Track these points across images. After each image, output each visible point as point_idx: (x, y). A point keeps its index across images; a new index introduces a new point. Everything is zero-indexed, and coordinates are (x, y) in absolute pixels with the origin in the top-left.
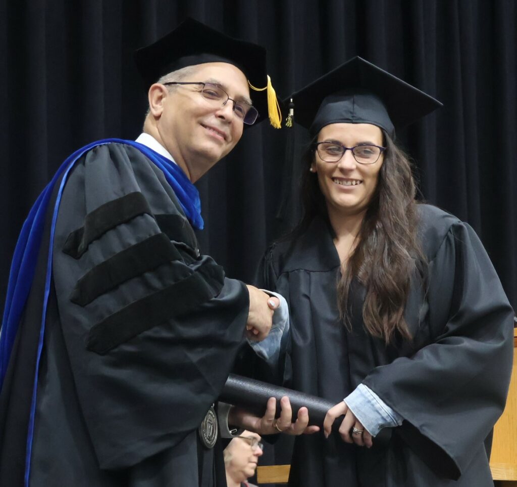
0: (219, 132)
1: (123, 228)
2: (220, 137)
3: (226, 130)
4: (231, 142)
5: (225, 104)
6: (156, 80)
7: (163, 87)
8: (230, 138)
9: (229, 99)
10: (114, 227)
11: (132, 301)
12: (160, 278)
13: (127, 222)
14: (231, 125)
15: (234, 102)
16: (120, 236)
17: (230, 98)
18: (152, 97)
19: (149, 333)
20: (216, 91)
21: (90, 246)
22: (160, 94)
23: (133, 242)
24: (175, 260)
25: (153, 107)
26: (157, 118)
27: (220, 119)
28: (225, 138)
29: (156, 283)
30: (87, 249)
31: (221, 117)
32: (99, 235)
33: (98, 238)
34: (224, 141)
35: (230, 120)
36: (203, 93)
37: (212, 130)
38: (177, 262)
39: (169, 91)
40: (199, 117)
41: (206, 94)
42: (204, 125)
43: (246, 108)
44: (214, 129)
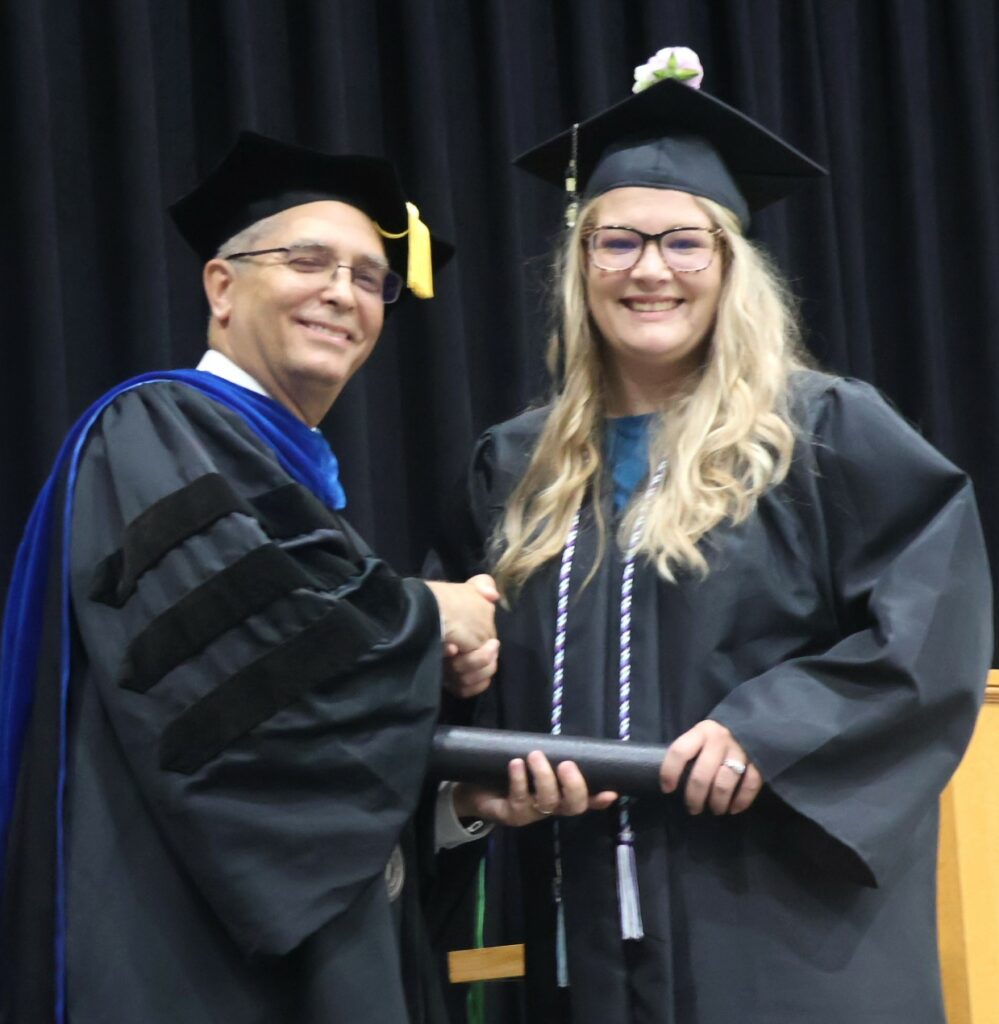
0: (334, 329)
1: (197, 543)
2: (338, 339)
3: (348, 322)
4: (362, 341)
5: (334, 277)
6: (213, 254)
7: (226, 264)
8: (359, 335)
9: (340, 266)
10: (179, 544)
11: (231, 671)
12: (276, 624)
13: (203, 531)
14: (354, 311)
15: (353, 270)
16: (192, 557)
17: (342, 263)
18: (212, 282)
19: (270, 725)
20: (318, 258)
21: (141, 582)
22: (223, 278)
23: (218, 566)
24: (298, 586)
25: (217, 304)
26: (225, 322)
27: (331, 307)
28: (350, 337)
29: (270, 634)
30: (134, 590)
31: (331, 302)
32: (154, 560)
33: (154, 564)
34: (349, 343)
35: (350, 305)
36: (292, 265)
37: (320, 329)
38: (303, 591)
39: (237, 271)
40: (291, 309)
41: (298, 266)
42: (304, 322)
43: (378, 275)
44: (324, 326)
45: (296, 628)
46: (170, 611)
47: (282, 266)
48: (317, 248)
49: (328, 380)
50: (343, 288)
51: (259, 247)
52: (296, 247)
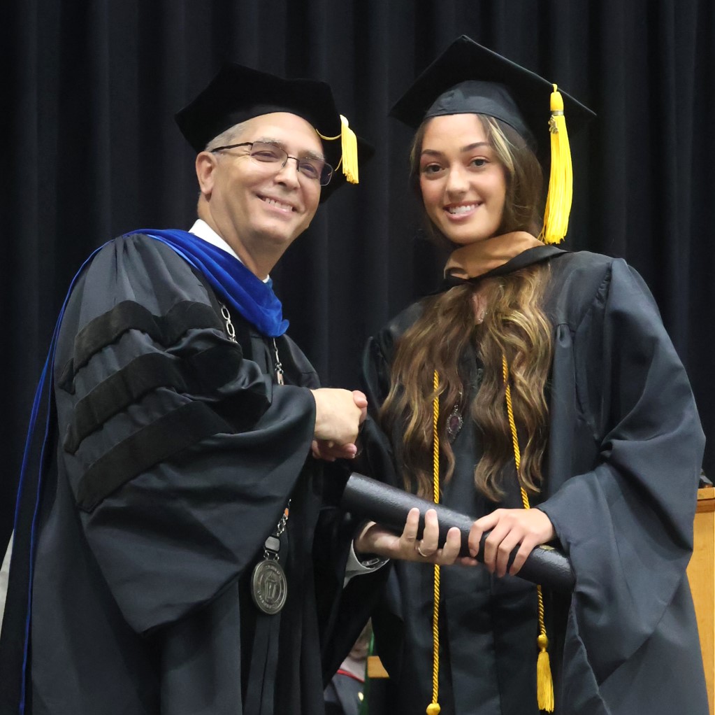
0: (283, 203)
1: (109, 350)
2: (286, 210)
3: (294, 198)
4: (304, 213)
5: (284, 165)
6: (203, 148)
7: (210, 155)
8: (302, 208)
9: (288, 157)
10: (99, 350)
12: (147, 411)
14: (299, 190)
15: (298, 160)
16: (104, 362)
17: (290, 156)
18: (201, 168)
20: (274, 152)
21: (77, 376)
22: (209, 165)
24: (161, 386)
25: (203, 183)
26: (209, 196)
27: (280, 186)
28: (295, 209)
31: (281, 183)
32: (85, 361)
34: (295, 213)
35: (295, 186)
36: (256, 156)
37: (273, 202)
38: (164, 389)
39: (217, 159)
40: (252, 186)
41: (259, 157)
42: (262, 197)
43: (316, 166)
44: (276, 200)
45: (158, 415)
46: (87, 398)
47: (248, 156)
48: (275, 144)
49: (277, 239)
50: (290, 174)
51: (233, 142)
52: (259, 143)
